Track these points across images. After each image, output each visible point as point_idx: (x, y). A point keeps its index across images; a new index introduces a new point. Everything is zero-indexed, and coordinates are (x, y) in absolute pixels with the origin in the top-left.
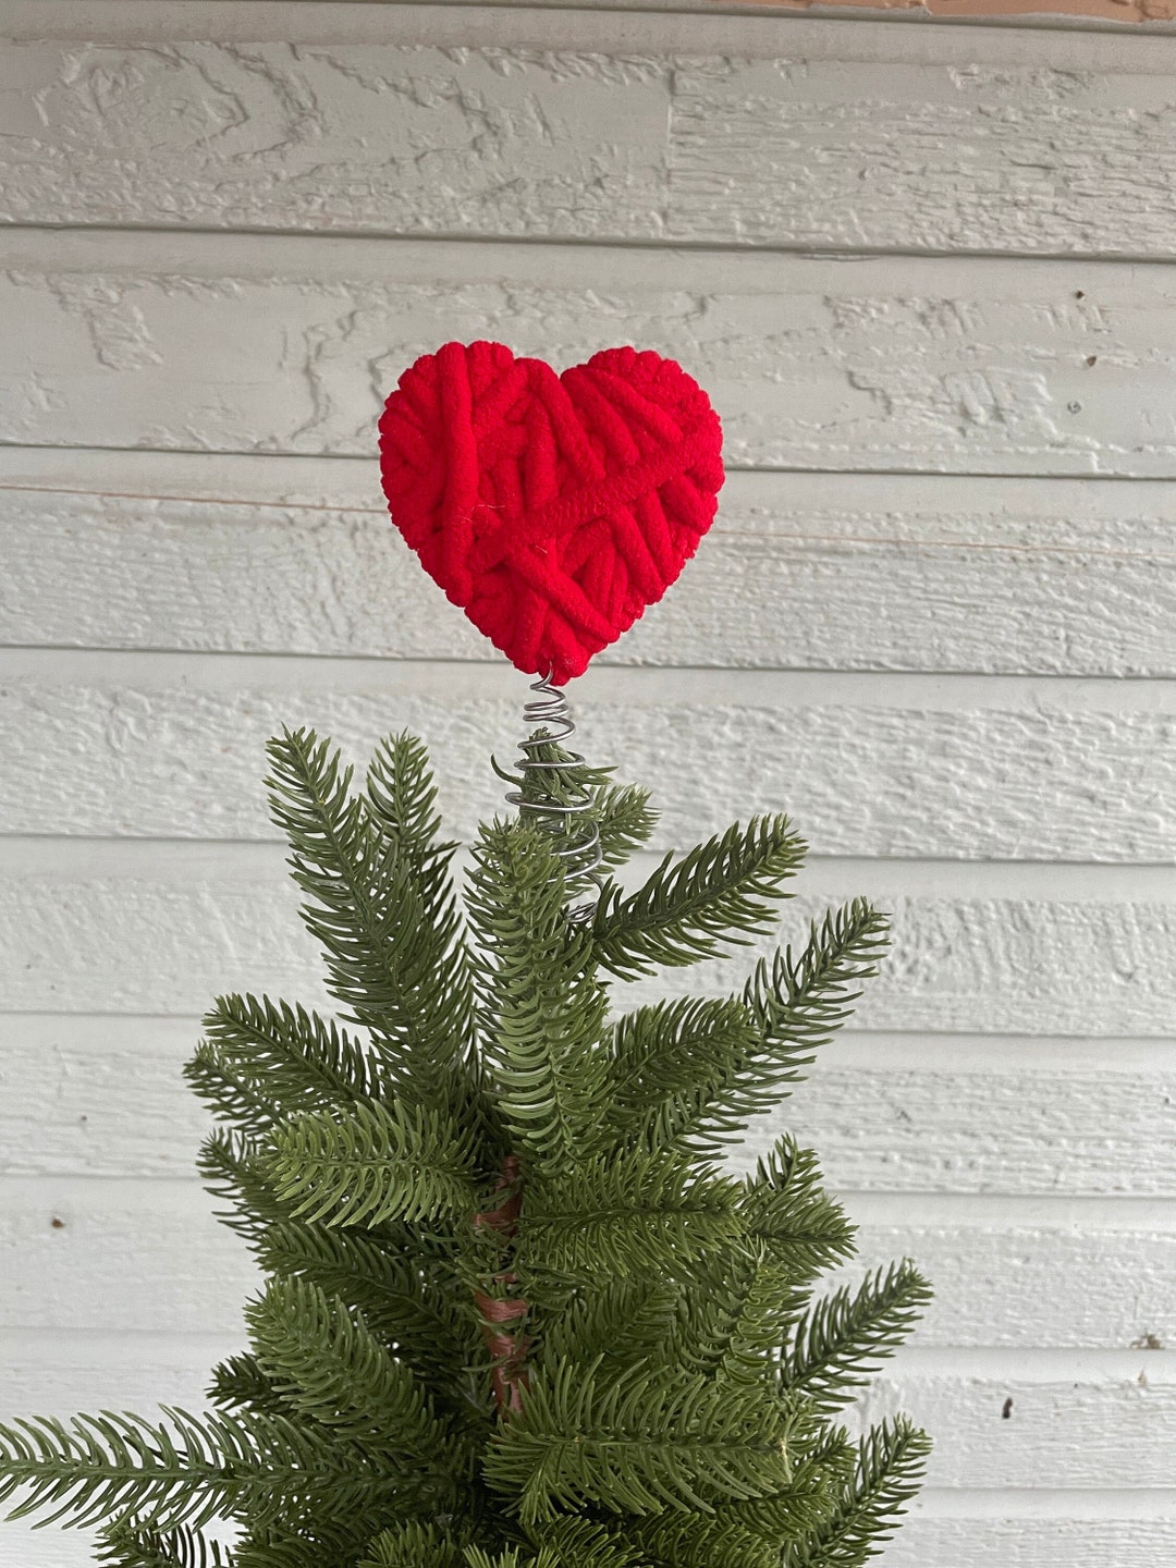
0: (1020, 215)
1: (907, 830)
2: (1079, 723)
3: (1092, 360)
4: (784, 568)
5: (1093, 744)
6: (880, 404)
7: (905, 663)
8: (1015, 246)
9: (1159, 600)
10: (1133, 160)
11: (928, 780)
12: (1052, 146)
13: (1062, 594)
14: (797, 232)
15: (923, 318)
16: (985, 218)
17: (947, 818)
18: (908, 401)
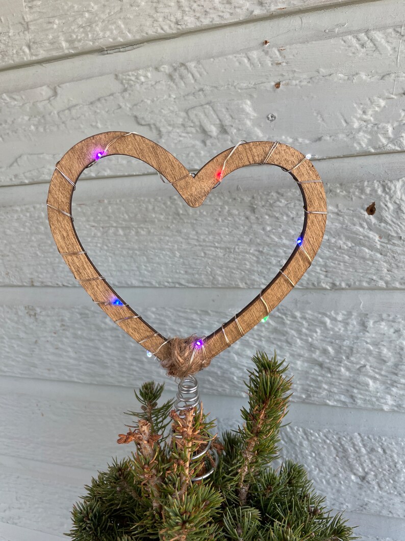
1: (211, 379)
2: (304, 318)
3: (278, 85)
4: (121, 232)
5: (316, 332)
7: (193, 283)
8: (217, 21)
9: (348, 238)
13: (281, 238)
14: (94, 40)
17: (233, 373)
18: (170, 128)
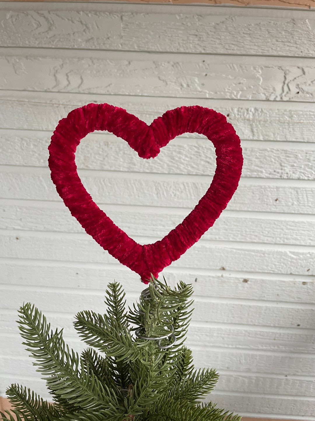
0: (191, 45)
6: (165, 83)
10: (213, 33)
11: (177, 159)
12: (197, 31)
15: (173, 66)
16: (184, 46)
